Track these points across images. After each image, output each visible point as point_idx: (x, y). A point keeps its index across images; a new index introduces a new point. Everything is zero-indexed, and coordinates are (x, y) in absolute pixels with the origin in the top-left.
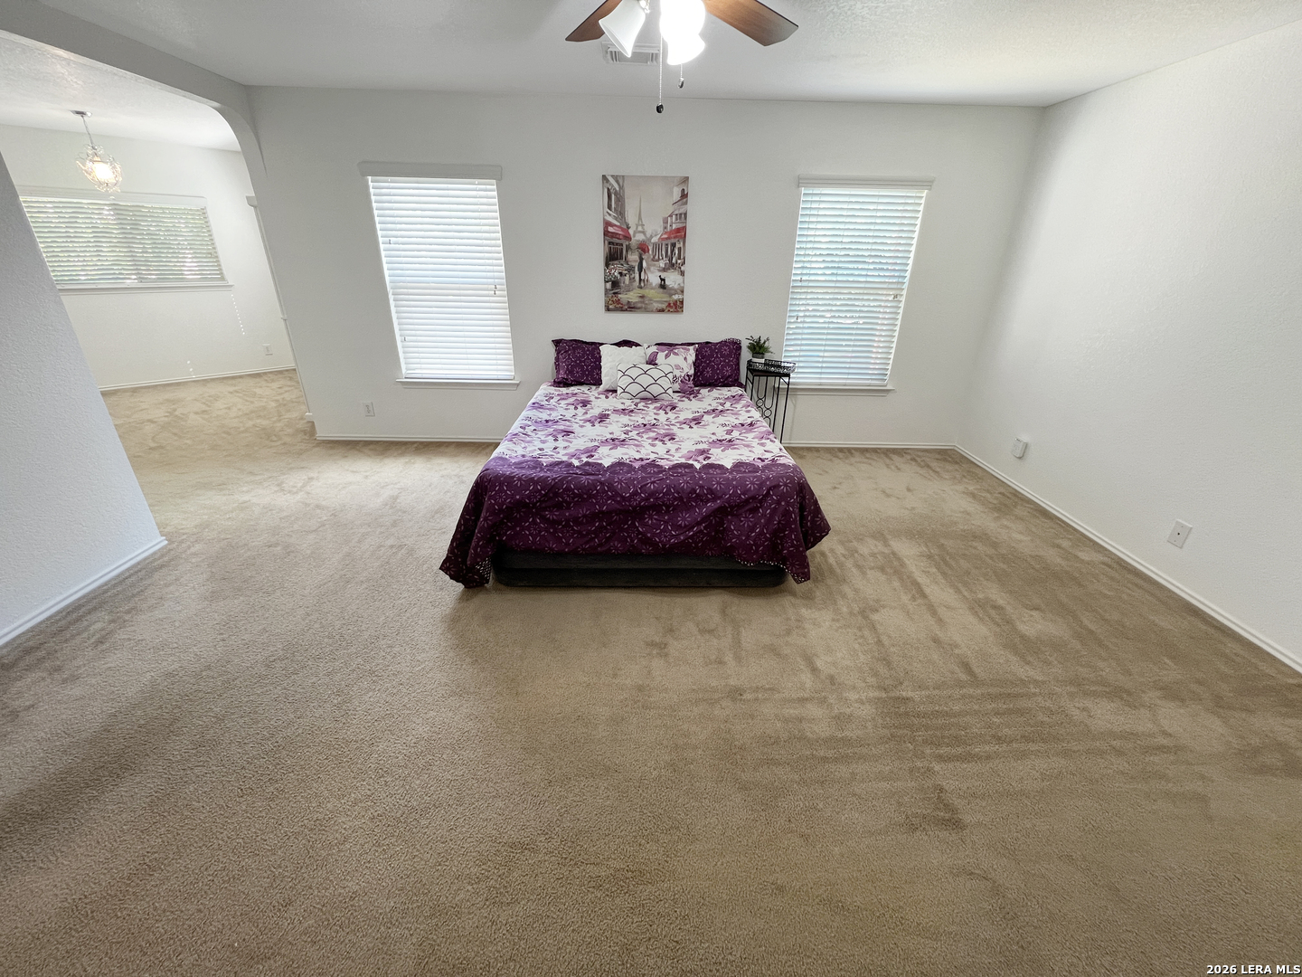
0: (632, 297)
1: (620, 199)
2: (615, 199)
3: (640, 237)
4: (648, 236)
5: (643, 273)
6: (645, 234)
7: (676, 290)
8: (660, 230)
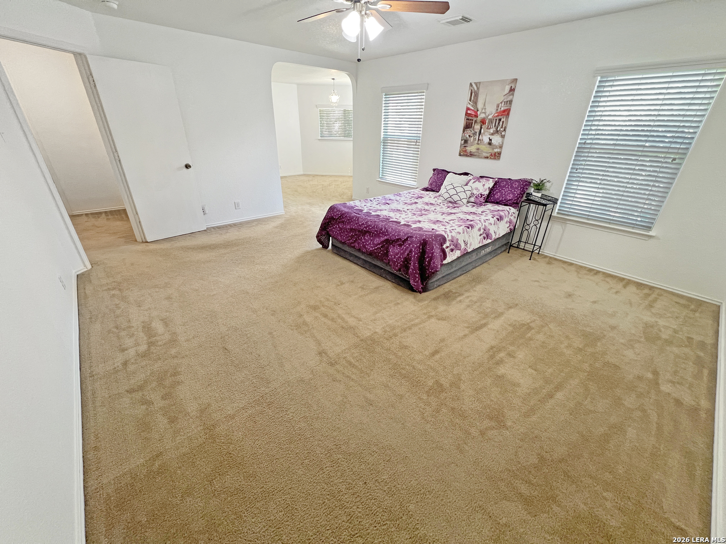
1: (476, 95)
2: (474, 95)
3: (483, 116)
5: (480, 136)
6: (485, 114)
8: (494, 111)
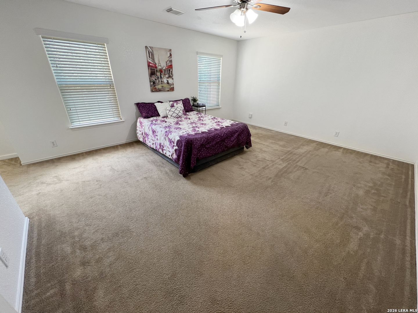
0: (159, 87)
1: (153, 55)
2: (151, 54)
3: (160, 67)
4: (162, 67)
5: (162, 79)
6: (161, 67)
7: (172, 84)
8: (165, 65)
